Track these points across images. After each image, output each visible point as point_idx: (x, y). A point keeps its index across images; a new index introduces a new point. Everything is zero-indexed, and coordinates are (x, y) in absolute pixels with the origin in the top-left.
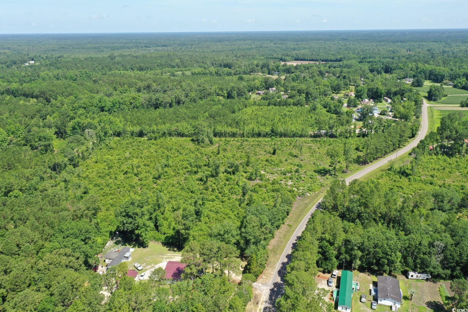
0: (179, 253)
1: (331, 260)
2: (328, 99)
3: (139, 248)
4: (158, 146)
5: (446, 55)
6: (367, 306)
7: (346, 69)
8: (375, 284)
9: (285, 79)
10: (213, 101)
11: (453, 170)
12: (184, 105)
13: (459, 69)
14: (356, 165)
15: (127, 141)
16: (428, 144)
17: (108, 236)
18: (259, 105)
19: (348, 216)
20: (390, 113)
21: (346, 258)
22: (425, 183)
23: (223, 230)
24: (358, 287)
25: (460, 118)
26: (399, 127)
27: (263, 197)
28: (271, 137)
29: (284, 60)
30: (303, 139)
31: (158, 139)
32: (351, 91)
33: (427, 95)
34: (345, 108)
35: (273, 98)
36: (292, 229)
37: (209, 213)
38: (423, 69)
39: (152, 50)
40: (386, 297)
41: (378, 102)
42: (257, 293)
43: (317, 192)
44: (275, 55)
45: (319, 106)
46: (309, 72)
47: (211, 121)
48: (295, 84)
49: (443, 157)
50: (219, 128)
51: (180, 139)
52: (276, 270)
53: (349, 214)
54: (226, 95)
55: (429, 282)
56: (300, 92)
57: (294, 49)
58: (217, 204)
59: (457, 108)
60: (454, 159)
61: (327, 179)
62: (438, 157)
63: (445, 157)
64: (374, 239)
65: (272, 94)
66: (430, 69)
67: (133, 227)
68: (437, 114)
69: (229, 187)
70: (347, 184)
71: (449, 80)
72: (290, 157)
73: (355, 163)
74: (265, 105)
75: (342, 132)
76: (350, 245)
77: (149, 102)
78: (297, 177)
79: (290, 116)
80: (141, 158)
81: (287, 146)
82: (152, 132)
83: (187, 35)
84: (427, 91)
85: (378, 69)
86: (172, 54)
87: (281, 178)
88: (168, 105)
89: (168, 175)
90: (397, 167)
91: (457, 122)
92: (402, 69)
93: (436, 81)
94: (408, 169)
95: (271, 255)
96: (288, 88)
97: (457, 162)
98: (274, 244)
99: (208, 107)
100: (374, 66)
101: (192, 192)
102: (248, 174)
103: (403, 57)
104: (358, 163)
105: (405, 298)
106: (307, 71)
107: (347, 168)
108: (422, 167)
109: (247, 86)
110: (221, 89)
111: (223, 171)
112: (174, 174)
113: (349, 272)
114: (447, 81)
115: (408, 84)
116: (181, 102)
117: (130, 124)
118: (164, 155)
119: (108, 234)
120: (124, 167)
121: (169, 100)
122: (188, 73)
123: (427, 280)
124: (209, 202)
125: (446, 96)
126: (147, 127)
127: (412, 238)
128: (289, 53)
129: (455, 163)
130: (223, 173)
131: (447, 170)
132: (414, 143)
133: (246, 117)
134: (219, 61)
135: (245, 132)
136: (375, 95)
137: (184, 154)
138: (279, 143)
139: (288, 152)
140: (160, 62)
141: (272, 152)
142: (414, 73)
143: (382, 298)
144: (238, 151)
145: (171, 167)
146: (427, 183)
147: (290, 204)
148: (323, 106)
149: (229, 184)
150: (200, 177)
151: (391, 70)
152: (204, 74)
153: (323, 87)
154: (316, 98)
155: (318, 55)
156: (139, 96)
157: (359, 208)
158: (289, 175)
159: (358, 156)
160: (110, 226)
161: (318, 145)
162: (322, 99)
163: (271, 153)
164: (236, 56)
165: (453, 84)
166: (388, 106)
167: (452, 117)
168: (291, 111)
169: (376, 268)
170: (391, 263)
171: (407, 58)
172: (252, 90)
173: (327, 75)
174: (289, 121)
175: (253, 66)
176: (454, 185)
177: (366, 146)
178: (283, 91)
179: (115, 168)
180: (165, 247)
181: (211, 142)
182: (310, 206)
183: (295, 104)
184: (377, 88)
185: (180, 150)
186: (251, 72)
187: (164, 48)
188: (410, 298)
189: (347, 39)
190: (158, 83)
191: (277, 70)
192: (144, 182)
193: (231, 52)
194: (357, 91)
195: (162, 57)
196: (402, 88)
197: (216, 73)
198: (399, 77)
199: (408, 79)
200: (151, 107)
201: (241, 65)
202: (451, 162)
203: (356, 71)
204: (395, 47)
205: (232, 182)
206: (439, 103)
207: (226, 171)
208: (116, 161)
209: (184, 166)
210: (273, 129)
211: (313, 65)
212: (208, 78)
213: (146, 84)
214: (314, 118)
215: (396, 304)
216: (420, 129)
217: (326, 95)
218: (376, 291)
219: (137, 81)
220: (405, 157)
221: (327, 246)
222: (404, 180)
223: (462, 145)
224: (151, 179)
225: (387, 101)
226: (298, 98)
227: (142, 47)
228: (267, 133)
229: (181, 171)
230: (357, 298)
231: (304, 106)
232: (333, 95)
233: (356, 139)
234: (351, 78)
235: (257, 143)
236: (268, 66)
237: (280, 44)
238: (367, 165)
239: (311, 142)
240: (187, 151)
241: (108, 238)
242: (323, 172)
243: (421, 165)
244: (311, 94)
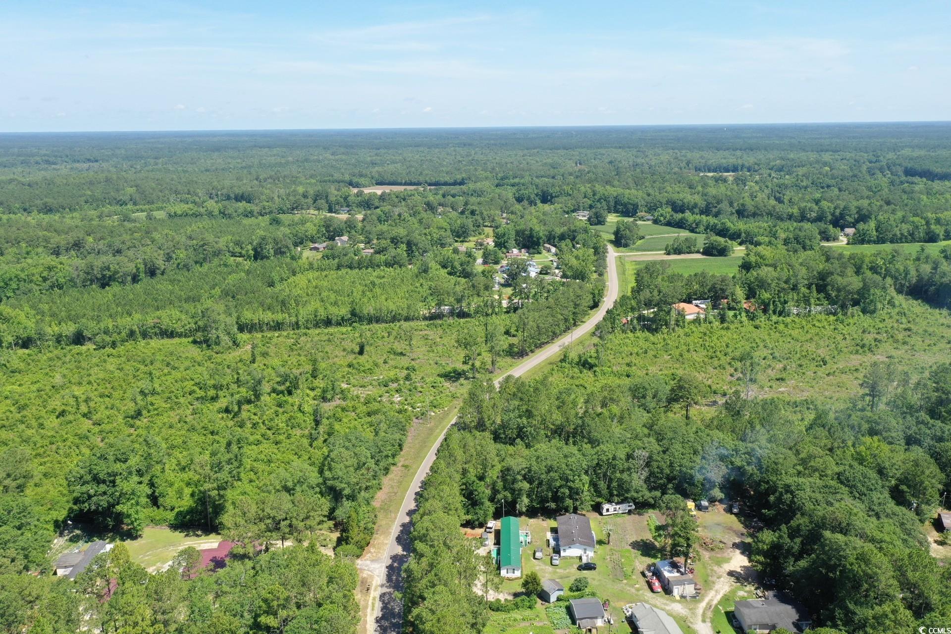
0: (207, 537)
1: (482, 504)
2: (448, 252)
3: (124, 541)
4: (123, 359)
5: (638, 170)
6: (545, 564)
7: (474, 199)
8: (554, 531)
9: (364, 220)
10: (226, 265)
11: (659, 352)
12: (165, 277)
13: (660, 193)
14: (509, 360)
15: (49, 355)
16: (619, 315)
17: (52, 529)
18: (320, 269)
19: (503, 436)
20: (557, 271)
21: (505, 497)
22: (618, 375)
23: (291, 480)
24: (529, 539)
25: (663, 270)
26: (571, 290)
27: (351, 426)
28: (351, 325)
29: (357, 185)
30: (412, 324)
31: (119, 345)
32: (487, 236)
33: (613, 237)
34: (479, 265)
35: (345, 255)
36: (411, 471)
37: (255, 464)
38: (604, 195)
39: (64, 169)
40: (571, 544)
41: (534, 253)
42: (365, 575)
43: (446, 409)
44: (337, 176)
45: (433, 265)
46: (407, 206)
47: (230, 304)
48: (384, 227)
49: (644, 335)
50: (248, 315)
51: (166, 341)
52: (392, 536)
53: (504, 433)
54: (252, 252)
55: (633, 515)
56: (395, 241)
57: (374, 164)
58: (267, 448)
59: (659, 256)
60: (659, 336)
61: (462, 385)
62: (636, 335)
63: (647, 334)
64: (546, 459)
65: (344, 249)
66: (615, 194)
67: (111, 500)
68: (631, 268)
69: (284, 418)
70: (497, 386)
71: (645, 212)
72: (392, 356)
73: (507, 355)
74: (330, 269)
75: (479, 306)
76: (510, 475)
77: (88, 273)
78: (409, 387)
79: (382, 286)
80: (89, 383)
81: (383, 337)
82: (105, 333)
83: (139, 137)
84: (613, 231)
85: (529, 197)
86: (115, 177)
87: (380, 393)
88: (129, 278)
89: (156, 409)
90: (573, 355)
91: (660, 277)
92: (570, 195)
93: (626, 213)
94: (591, 357)
95: (380, 516)
96: (371, 236)
97: (664, 340)
98: (383, 499)
99: (218, 277)
100: (521, 192)
101: (212, 433)
102: (318, 392)
103: (571, 174)
104: (511, 355)
105: (600, 542)
106: (403, 203)
107: (493, 363)
108: (612, 352)
109: (291, 236)
110: (238, 243)
111: (269, 391)
112: (169, 405)
113: (512, 518)
114: (643, 214)
115: (581, 220)
116: (158, 271)
117: (51, 322)
118: (138, 373)
119: (51, 527)
120: (56, 403)
121: (131, 268)
122: (160, 215)
123: (630, 512)
124: (250, 447)
125: (643, 238)
126: (92, 324)
127: (603, 451)
128: (364, 172)
129: (662, 341)
130: (269, 394)
131: (651, 353)
132: (598, 316)
133: (297, 292)
134: (224, 188)
135: (300, 318)
136: (529, 241)
137: (182, 369)
138: (368, 334)
139: (387, 348)
140: (89, 193)
141: (357, 349)
142: (590, 202)
143: (565, 546)
144: (291, 353)
145: (158, 394)
146: (622, 375)
147: (403, 430)
148: (440, 264)
149: (284, 413)
150: (224, 406)
151: (552, 197)
152: (196, 215)
153: (436, 231)
154: (425, 251)
155: (421, 174)
156: (61, 263)
157: (519, 420)
158: (394, 386)
159: (510, 345)
160: (51, 512)
161: (440, 331)
162: (436, 252)
163: (355, 353)
164: (257, 179)
165: (652, 217)
166: (551, 259)
167: (652, 270)
168: (384, 277)
169: (553, 505)
170: (574, 493)
171: (577, 177)
172: (301, 243)
173: (440, 209)
174: (381, 294)
175: (297, 197)
176: (662, 375)
177: (522, 326)
178: (362, 242)
179: (34, 408)
180: (177, 533)
181: (236, 344)
182: (438, 431)
183: (388, 264)
184: (531, 229)
185: (172, 363)
186: (293, 209)
187: (91, 164)
188: (607, 542)
189: (470, 145)
190: (99, 235)
191: (346, 203)
192: (107, 427)
193: (245, 171)
194: (497, 236)
195: (91, 183)
196: (572, 228)
197: (220, 212)
198: (566, 210)
199: (581, 213)
200: (91, 284)
201: (272, 195)
202: (657, 341)
203: (491, 200)
204: (555, 158)
205: (288, 407)
206: (632, 250)
207: (274, 391)
208: (32, 395)
209: (187, 389)
210: (355, 309)
211: (413, 193)
212: (206, 222)
213: (72, 241)
214: (426, 287)
215: (587, 552)
216: (605, 292)
217: (443, 245)
218: (556, 539)
219: (49, 234)
220: (585, 339)
221: (474, 482)
222: (588, 375)
223: (668, 313)
224: (120, 419)
225: (549, 250)
226: (392, 252)
227: (37, 163)
228: (343, 318)
229: (182, 400)
230: (528, 554)
231: (405, 266)
232: (456, 244)
233: (503, 316)
234: (485, 213)
235: (326, 338)
236: (327, 197)
237: (343, 153)
238: (526, 358)
239: (426, 328)
240: (187, 363)
241: (52, 534)
242: (454, 376)
243: (611, 349)
244: (416, 245)
